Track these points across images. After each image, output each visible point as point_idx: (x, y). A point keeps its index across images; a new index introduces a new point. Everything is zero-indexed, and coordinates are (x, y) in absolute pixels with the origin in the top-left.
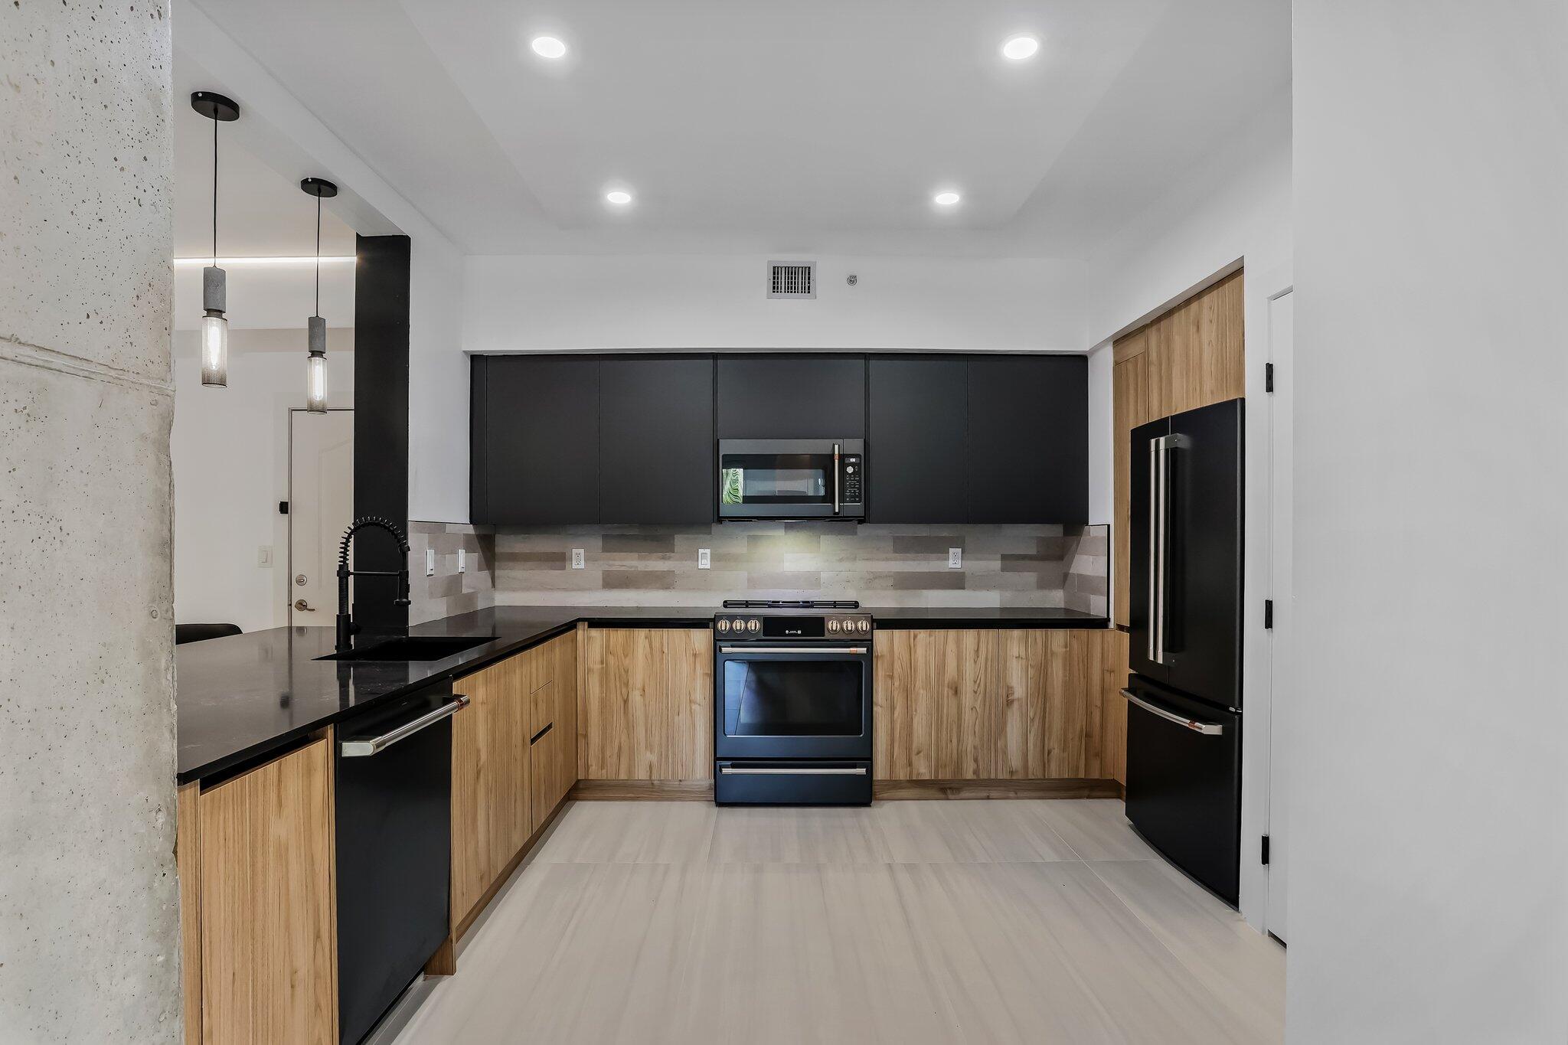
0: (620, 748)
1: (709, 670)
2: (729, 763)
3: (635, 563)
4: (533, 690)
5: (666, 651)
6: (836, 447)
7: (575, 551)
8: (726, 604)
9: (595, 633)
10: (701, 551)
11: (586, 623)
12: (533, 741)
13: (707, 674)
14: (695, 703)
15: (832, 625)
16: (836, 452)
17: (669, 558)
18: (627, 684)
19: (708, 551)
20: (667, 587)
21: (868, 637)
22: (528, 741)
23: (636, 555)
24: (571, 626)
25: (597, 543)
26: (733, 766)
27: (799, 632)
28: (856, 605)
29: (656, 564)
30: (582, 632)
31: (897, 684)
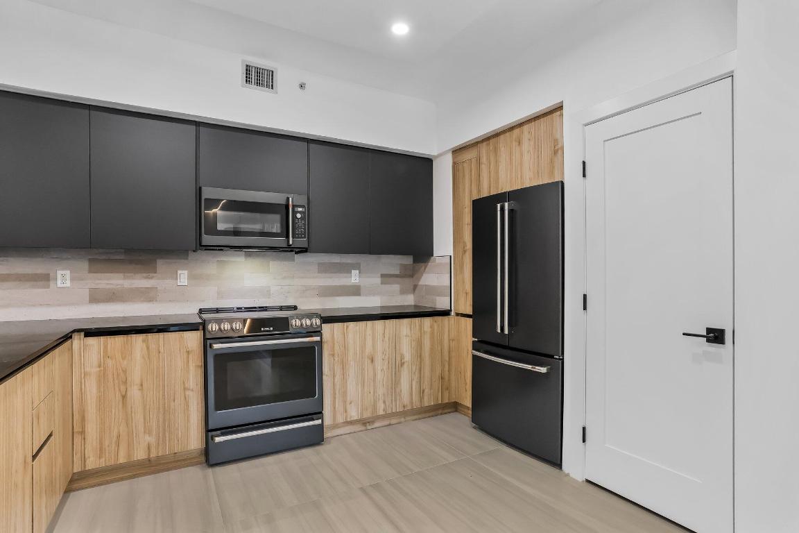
0: (119, 436)
1: (200, 362)
2: (219, 432)
3: (121, 282)
4: (35, 405)
5: (162, 350)
6: (291, 199)
7: (60, 273)
8: (201, 311)
9: (92, 341)
10: (179, 272)
11: (83, 334)
12: (34, 457)
13: (198, 366)
14: (189, 389)
15: (295, 323)
16: (291, 203)
17: (152, 278)
18: (125, 383)
19: (186, 272)
20: (150, 300)
21: (319, 329)
22: (30, 459)
23: (121, 275)
24: (68, 337)
25: (85, 265)
26: (223, 434)
27: (272, 329)
28: (295, 308)
29: (139, 282)
30: (77, 342)
31: (336, 359)
